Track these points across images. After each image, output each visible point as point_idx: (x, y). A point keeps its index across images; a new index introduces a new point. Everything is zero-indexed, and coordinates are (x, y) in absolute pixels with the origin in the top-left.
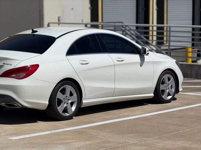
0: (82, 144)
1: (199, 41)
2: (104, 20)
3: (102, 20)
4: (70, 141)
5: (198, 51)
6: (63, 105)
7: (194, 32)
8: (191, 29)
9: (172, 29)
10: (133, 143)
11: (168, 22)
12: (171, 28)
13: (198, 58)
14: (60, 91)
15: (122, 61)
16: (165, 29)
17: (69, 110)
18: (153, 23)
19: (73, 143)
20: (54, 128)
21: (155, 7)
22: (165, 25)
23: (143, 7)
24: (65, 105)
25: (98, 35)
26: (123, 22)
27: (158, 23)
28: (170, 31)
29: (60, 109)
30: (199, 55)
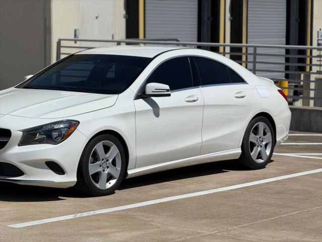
0: (128, 235)
1: (296, 70)
2: (147, 36)
3: (145, 37)
4: (107, 231)
5: (296, 86)
7: (288, 56)
8: (283, 52)
9: (259, 51)
11: (249, 40)
12: (257, 48)
13: (296, 97)
16: (244, 50)
18: (224, 42)
19: (113, 234)
20: (79, 210)
21: (228, 15)
22: (244, 44)
23: (210, 15)
26: (179, 39)
27: (232, 41)
28: (255, 54)
30: (296, 93)
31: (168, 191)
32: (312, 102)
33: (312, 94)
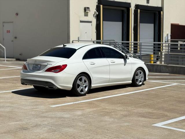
0: (91, 110)
1: (157, 51)
2: (104, 39)
3: (103, 39)
4: (84, 108)
5: (157, 57)
6: (81, 88)
7: (154, 46)
8: (153, 44)
9: (142, 44)
10: (120, 110)
11: (140, 40)
13: (157, 61)
14: (79, 80)
15: (114, 62)
16: (138, 44)
17: (84, 91)
18: (131, 41)
19: (86, 110)
20: (75, 101)
21: (133, 31)
22: (138, 42)
23: (126, 31)
24: (82, 88)
25: (100, 48)
26: (115, 40)
27: (134, 41)
28: (141, 45)
29: (79, 90)
30: (157, 59)
31: (105, 94)
32: (163, 63)
33: (163, 59)
